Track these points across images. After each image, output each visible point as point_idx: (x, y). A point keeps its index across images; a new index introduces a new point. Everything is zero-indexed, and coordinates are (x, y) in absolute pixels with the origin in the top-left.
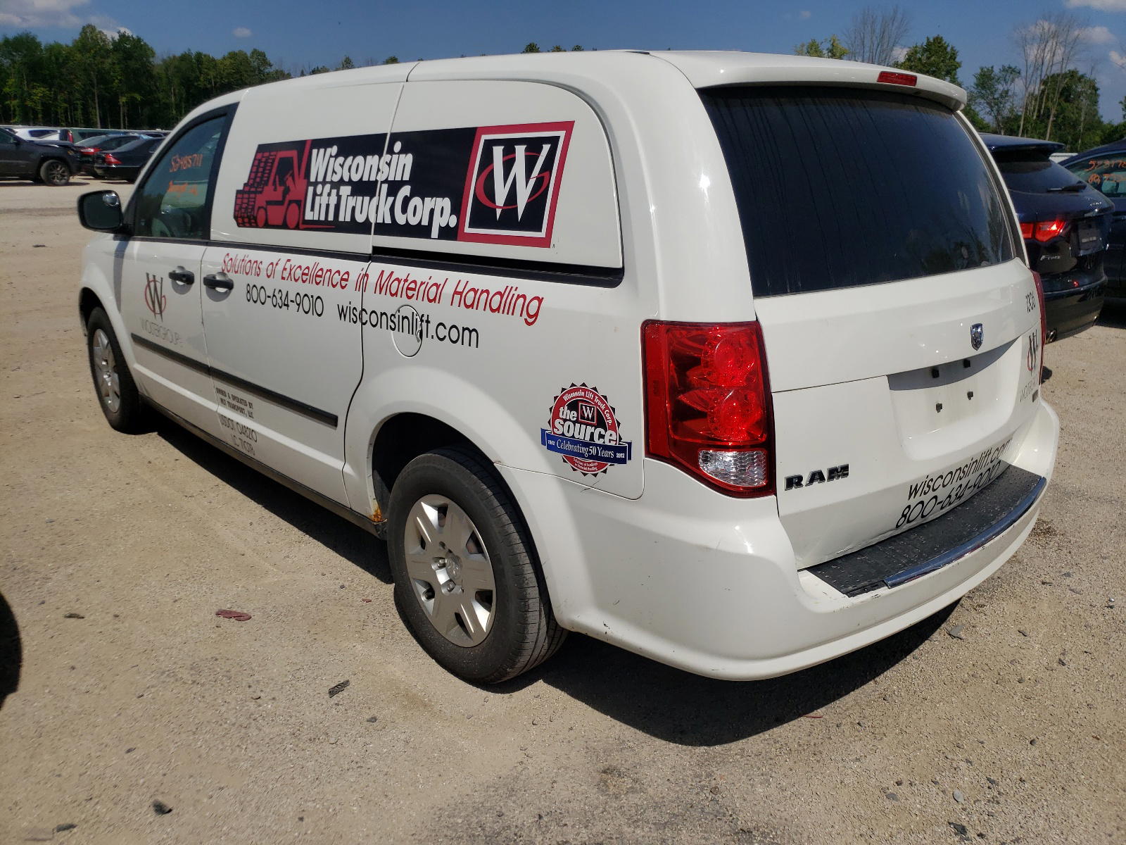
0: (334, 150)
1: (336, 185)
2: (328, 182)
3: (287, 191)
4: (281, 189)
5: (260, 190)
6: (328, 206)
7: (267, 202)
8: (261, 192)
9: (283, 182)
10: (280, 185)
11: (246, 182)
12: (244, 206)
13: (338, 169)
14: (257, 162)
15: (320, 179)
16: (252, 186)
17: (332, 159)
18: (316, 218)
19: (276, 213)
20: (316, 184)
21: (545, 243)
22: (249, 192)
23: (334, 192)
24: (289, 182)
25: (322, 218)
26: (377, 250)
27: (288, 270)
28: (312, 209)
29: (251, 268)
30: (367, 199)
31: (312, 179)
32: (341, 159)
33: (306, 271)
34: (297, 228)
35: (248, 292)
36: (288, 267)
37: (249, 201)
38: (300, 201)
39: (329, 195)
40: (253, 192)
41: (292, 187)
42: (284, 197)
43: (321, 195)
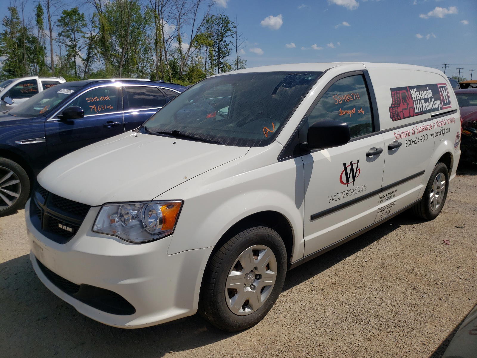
0: (415, 90)
1: (420, 100)
2: (418, 100)
3: (408, 104)
4: (406, 104)
5: (399, 105)
6: (420, 107)
7: (402, 109)
8: (399, 106)
9: (406, 102)
10: (405, 102)
11: (392, 103)
12: (394, 112)
13: (419, 95)
14: (393, 95)
15: (416, 99)
16: (395, 104)
17: (416, 93)
18: (418, 111)
19: (406, 113)
20: (415, 101)
21: (450, 107)
22: (395, 107)
23: (420, 102)
24: (408, 101)
25: (420, 111)
26: (432, 116)
27: (418, 130)
28: (417, 109)
29: (407, 134)
30: (427, 103)
31: (414, 99)
32: (418, 92)
33: (423, 128)
34: (414, 116)
35: (406, 143)
36: (417, 129)
37: (395, 110)
38: (413, 107)
39: (419, 103)
40: (396, 107)
41: (409, 103)
42: (408, 107)
43: (417, 104)
